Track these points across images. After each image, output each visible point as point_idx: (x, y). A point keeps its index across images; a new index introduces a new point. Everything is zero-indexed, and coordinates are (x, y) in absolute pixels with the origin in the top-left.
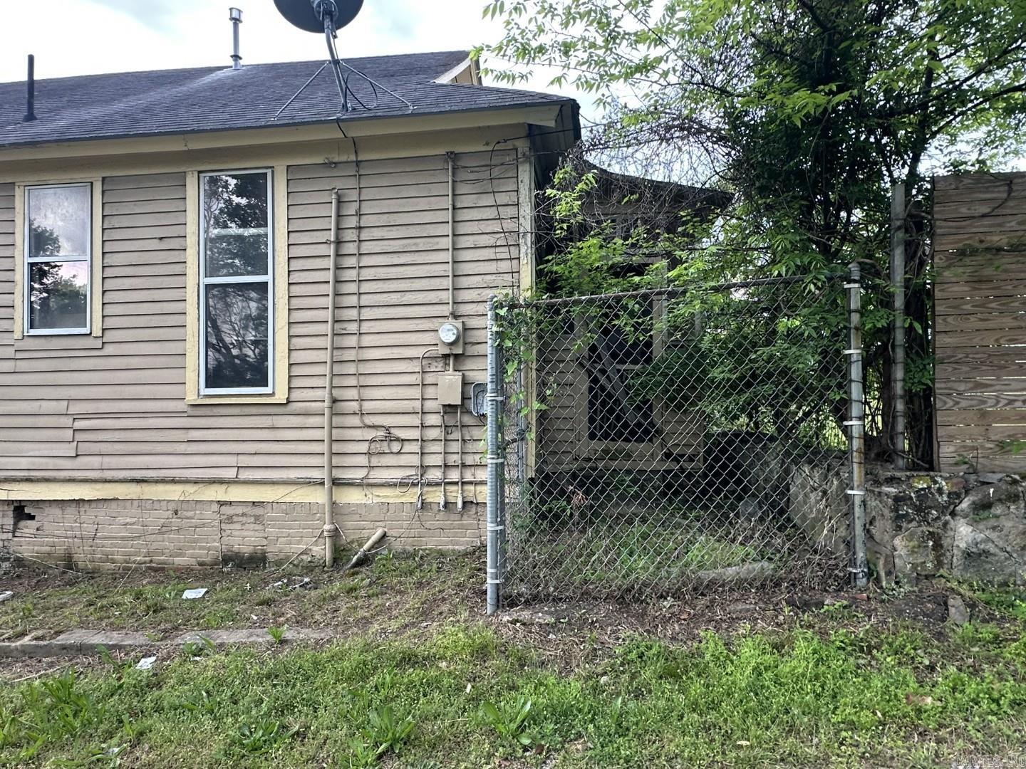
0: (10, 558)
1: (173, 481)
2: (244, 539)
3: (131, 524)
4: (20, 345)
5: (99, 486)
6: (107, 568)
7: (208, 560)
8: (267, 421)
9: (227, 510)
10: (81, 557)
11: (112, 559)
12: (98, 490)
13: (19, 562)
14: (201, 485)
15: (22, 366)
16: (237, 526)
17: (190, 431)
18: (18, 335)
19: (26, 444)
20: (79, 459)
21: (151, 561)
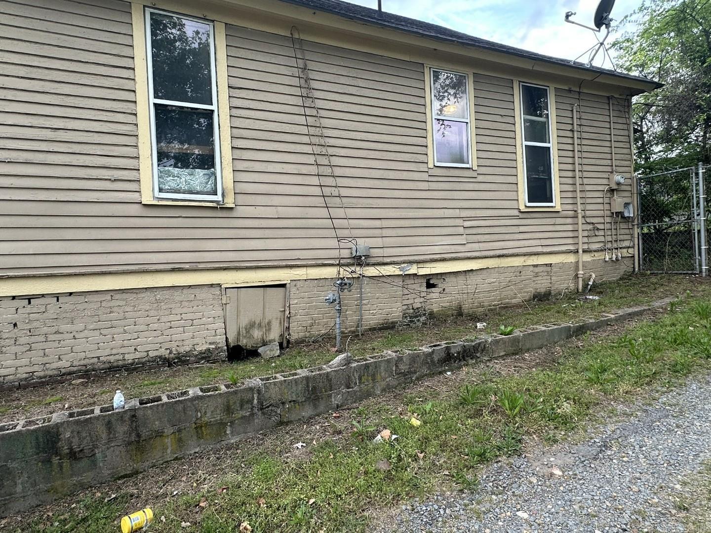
0: (425, 314)
1: (517, 255)
2: (542, 285)
3: (494, 283)
4: (431, 172)
5: (480, 261)
6: (479, 311)
7: (527, 298)
8: (552, 221)
9: (537, 270)
10: (466, 308)
11: (483, 305)
12: (480, 263)
13: (432, 315)
14: (527, 257)
15: (434, 186)
16: (540, 278)
17: (520, 227)
18: (431, 165)
19: (436, 237)
20: (467, 245)
21: (501, 304)
